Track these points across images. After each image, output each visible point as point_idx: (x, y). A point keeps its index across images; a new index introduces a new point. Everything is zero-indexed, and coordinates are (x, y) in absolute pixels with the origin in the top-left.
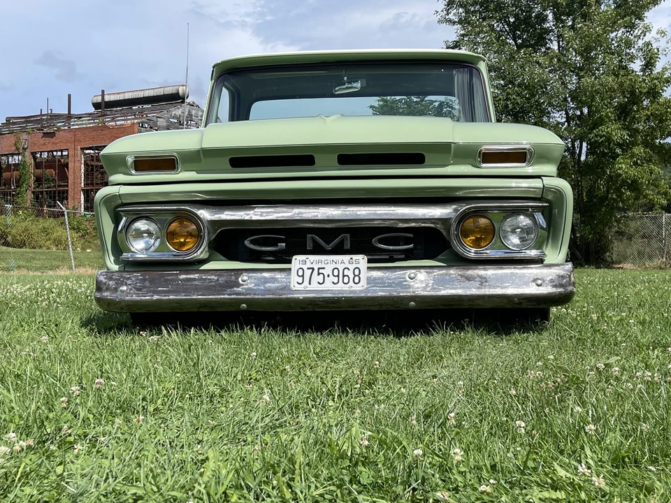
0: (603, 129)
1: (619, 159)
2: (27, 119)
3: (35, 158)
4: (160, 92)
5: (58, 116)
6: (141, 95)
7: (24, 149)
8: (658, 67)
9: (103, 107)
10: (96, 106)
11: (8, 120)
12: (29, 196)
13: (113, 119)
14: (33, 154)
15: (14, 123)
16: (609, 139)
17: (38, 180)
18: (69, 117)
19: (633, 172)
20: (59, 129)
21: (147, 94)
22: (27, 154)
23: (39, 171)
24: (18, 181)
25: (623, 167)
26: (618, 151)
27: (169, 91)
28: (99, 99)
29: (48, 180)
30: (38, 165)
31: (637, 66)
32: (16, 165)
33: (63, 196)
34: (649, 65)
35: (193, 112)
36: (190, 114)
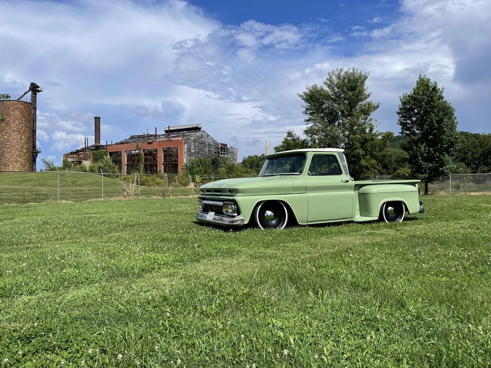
0: (357, 151)
1: (362, 160)
2: (139, 137)
3: (144, 152)
4: (191, 127)
5: (151, 136)
6: (183, 127)
7: (140, 148)
8: (374, 132)
9: (169, 132)
10: (166, 132)
11: (131, 137)
12: (142, 166)
13: (174, 137)
14: (144, 150)
15: (134, 138)
16: (359, 154)
17: (146, 160)
18: (156, 136)
19: (366, 164)
20: (154, 141)
21: (186, 127)
22: (141, 150)
23: (146, 157)
24: (138, 160)
25: (363, 162)
26: (362, 157)
27: (194, 126)
28: (168, 129)
29: (149, 160)
30: (145, 155)
31: (367, 130)
32: (137, 155)
33: (156, 166)
34: (371, 130)
35: (203, 134)
36: (202, 135)
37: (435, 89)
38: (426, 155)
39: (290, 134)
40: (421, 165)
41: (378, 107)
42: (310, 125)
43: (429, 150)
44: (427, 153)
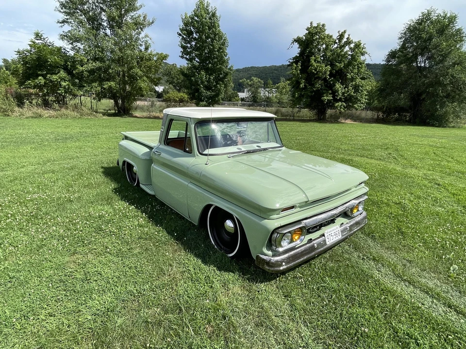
0: (135, 70)
1: (140, 81)
16: (136, 74)
26: (138, 78)
31: (142, 48)
37: (214, 15)
38: (206, 83)
39: (38, 36)
40: (201, 93)
41: (153, 23)
42: (67, 28)
43: (210, 78)
44: (207, 81)
